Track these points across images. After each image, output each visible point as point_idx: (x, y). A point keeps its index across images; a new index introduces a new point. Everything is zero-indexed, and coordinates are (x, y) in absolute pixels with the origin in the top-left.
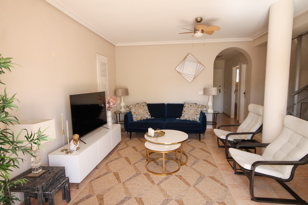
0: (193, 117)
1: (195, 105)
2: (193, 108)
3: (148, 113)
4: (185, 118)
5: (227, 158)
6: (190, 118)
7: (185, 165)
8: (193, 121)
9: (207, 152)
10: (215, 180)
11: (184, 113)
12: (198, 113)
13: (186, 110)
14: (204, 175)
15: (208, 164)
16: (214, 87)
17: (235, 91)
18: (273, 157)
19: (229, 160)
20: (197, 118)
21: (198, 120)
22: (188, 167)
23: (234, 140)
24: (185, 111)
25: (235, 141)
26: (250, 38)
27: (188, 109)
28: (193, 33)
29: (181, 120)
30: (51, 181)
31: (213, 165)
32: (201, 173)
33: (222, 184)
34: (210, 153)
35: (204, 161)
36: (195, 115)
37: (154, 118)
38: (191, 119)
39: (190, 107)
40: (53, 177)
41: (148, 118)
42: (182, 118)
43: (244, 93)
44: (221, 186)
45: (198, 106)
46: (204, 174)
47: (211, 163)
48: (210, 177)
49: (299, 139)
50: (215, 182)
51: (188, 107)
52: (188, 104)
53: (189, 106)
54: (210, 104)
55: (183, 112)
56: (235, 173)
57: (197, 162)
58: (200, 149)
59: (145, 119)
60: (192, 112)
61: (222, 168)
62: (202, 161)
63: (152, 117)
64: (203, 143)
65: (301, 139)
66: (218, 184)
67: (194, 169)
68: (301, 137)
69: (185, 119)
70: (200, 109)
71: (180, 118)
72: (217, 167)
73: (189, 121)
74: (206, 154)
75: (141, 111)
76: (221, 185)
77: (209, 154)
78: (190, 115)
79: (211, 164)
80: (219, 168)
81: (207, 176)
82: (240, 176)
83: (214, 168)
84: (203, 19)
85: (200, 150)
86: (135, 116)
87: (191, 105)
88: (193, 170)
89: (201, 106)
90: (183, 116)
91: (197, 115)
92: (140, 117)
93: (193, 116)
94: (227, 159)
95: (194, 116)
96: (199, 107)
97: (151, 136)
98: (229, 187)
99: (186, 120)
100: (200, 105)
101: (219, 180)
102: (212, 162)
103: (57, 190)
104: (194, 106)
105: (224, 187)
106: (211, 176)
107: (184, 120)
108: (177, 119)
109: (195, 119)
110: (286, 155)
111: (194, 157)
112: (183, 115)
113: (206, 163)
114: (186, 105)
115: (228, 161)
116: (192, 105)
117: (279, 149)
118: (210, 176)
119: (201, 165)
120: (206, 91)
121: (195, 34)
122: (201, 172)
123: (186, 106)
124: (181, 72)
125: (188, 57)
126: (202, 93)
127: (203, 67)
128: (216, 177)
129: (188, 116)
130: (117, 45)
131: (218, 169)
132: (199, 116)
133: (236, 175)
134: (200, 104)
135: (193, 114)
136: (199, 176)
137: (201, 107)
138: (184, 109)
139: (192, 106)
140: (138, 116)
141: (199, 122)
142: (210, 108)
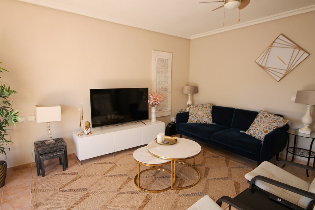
0: (260, 135)
1: (273, 117)
2: (269, 120)
3: (208, 117)
6: (256, 135)
8: (258, 140)
12: (269, 130)
22: (176, 195)
24: (255, 123)
27: (261, 121)
29: (245, 134)
30: (48, 150)
36: (263, 132)
37: (216, 124)
38: (257, 137)
39: (264, 119)
40: (51, 148)
41: (208, 123)
42: (247, 133)
45: (275, 119)
51: (261, 118)
52: (264, 114)
53: (264, 117)
54: (307, 119)
55: (252, 124)
57: (199, 196)
59: (203, 122)
60: (263, 126)
63: (213, 123)
69: (250, 134)
70: (275, 125)
71: (245, 131)
75: (200, 113)
78: (257, 131)
85: (233, 184)
86: (191, 118)
89: (281, 120)
90: (250, 130)
91: (266, 132)
92: (196, 120)
93: (260, 133)
95: (262, 134)
103: (48, 158)
104: (271, 119)
107: (248, 135)
109: (261, 137)
114: (260, 115)
116: (268, 115)
125: (276, 40)
129: (255, 131)
130: (191, 39)
135: (262, 130)
138: (256, 120)
139: (268, 118)
140: (194, 118)
142: (306, 127)
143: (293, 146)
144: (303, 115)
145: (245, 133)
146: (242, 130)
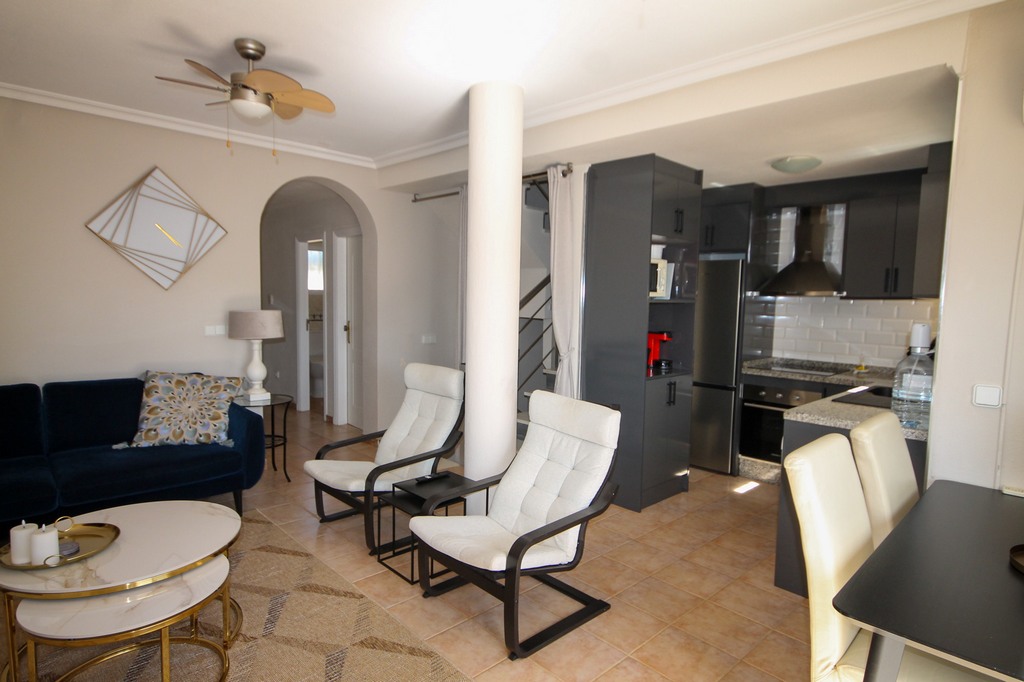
0: (201, 430)
1: (199, 380)
2: (193, 391)
4: (160, 437)
5: (371, 554)
6: (185, 436)
7: (241, 638)
8: (201, 445)
9: (295, 553)
10: (385, 646)
11: (152, 417)
12: (220, 412)
13: (157, 404)
14: (337, 646)
15: (326, 599)
16: (264, 307)
17: (308, 321)
18: (521, 511)
19: (382, 556)
20: (217, 431)
21: (223, 436)
22: (260, 641)
23: (394, 485)
24: (157, 407)
25: (396, 489)
26: (371, 159)
27: (171, 398)
28: (228, 95)
29: (137, 448)
31: (346, 594)
32: (320, 643)
33: (412, 651)
34: (307, 555)
35: (305, 594)
36: (206, 420)
38: (191, 440)
39: (176, 391)
42: (142, 441)
43: (347, 328)
44: (413, 658)
45: (213, 384)
46: (335, 642)
47: (332, 590)
48: (362, 642)
49: (577, 449)
50: (389, 655)
51: (169, 389)
52: (167, 377)
53: (173, 386)
54: (258, 371)
55: (144, 414)
56: (426, 595)
57: (282, 605)
58: (259, 549)
60: (191, 407)
61: (377, 595)
62: (295, 594)
64: (258, 522)
65: (580, 448)
66: (400, 656)
67: (288, 641)
68: (579, 443)
69: (162, 441)
70: (225, 396)
71: (130, 441)
72: (362, 596)
73: (183, 447)
74: (298, 563)
76: (411, 653)
77: (304, 558)
78: (182, 424)
79: (337, 594)
80: (370, 597)
81: (348, 644)
82: (439, 597)
83: (354, 604)
84: (267, 53)
85: (264, 553)
87: (179, 383)
88: (286, 648)
89: (226, 381)
90: (150, 430)
91: (216, 418)
93: (198, 426)
94: (374, 559)
95: (205, 425)
96: (218, 387)
97: (45, 567)
98: (436, 648)
99: (164, 449)
100: (221, 378)
101: (396, 641)
102: (336, 586)
104: (193, 383)
105: (423, 659)
106: (362, 637)
107: (154, 447)
108: (115, 447)
109: (208, 436)
110: (555, 497)
111: (259, 590)
112: (145, 426)
113: (316, 595)
114: (161, 383)
115: (380, 561)
116: (183, 379)
117: (531, 486)
118: (357, 640)
119: (304, 613)
120: (236, 324)
121: (238, 103)
122: (321, 640)
123: (156, 387)
124: (118, 240)
125: (149, 181)
126: (220, 329)
127: (220, 233)
128: (378, 634)
129: (173, 428)
131: (370, 602)
132: (225, 419)
133: (429, 599)
134: (219, 375)
135: (198, 417)
136: (322, 659)
137: (227, 386)
138: (150, 401)
139: (188, 386)
141: (231, 444)
142: (258, 385)
143: (270, 433)
144: (249, 359)
145: (134, 445)
146: (116, 443)
